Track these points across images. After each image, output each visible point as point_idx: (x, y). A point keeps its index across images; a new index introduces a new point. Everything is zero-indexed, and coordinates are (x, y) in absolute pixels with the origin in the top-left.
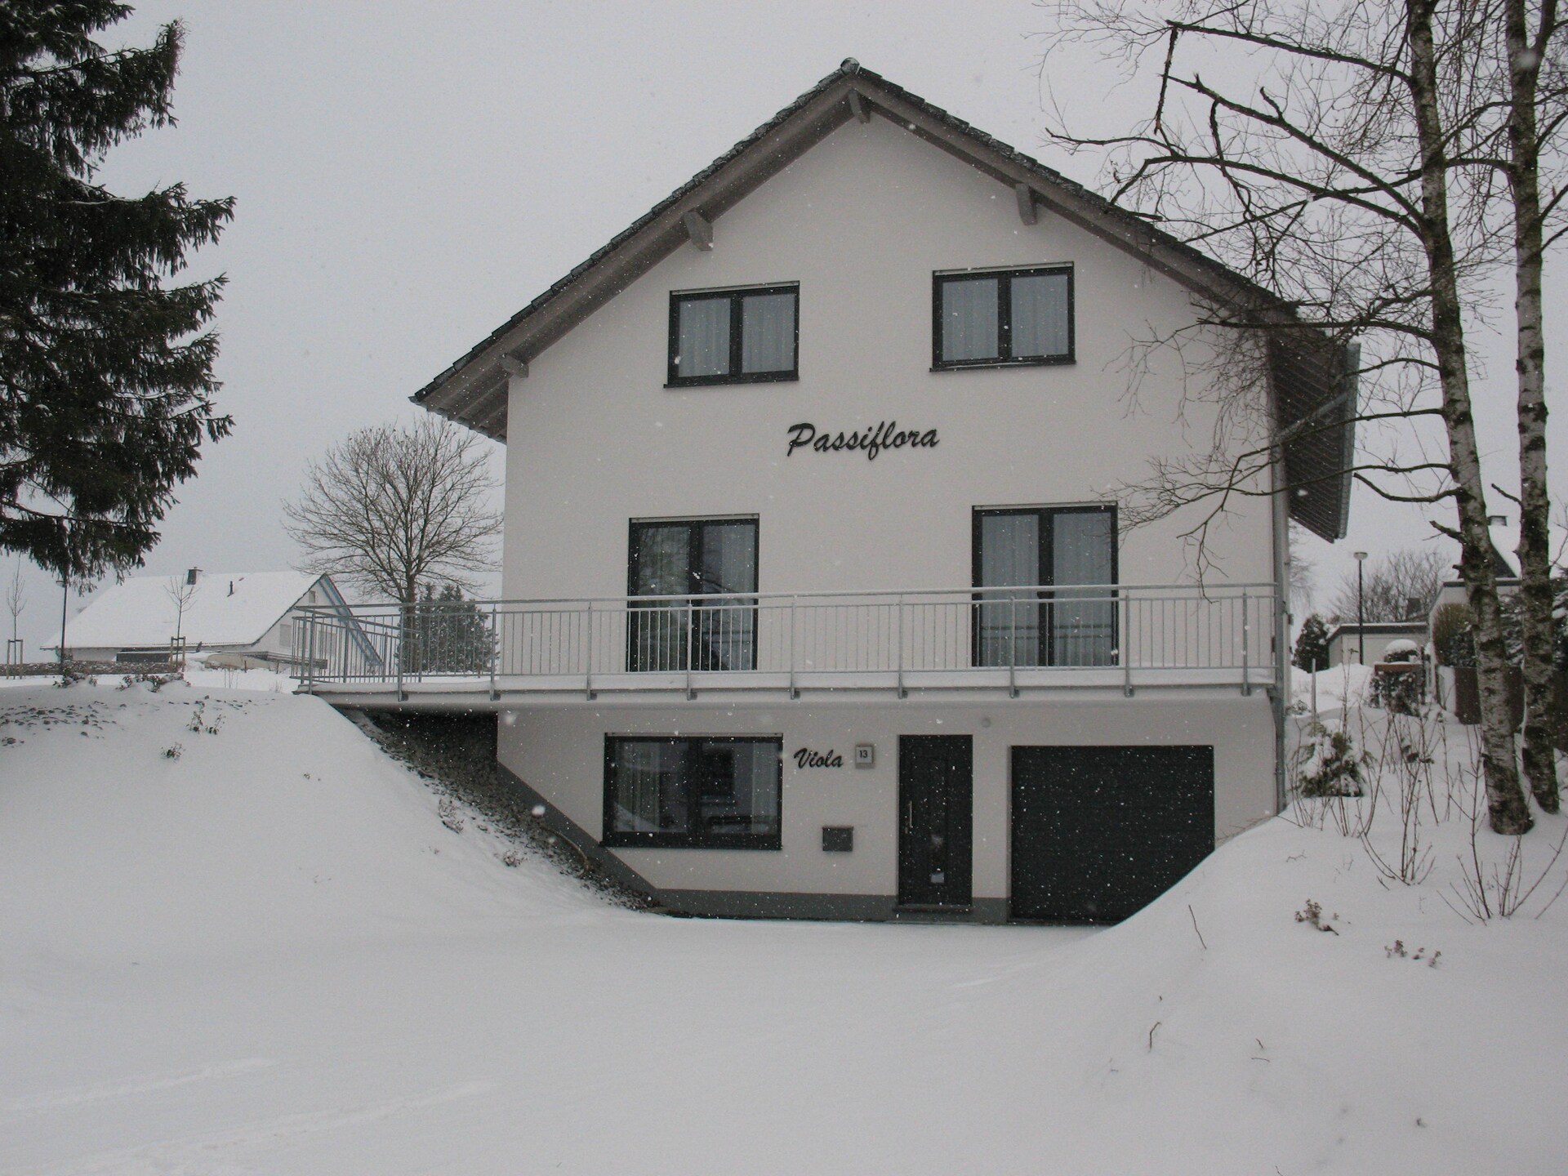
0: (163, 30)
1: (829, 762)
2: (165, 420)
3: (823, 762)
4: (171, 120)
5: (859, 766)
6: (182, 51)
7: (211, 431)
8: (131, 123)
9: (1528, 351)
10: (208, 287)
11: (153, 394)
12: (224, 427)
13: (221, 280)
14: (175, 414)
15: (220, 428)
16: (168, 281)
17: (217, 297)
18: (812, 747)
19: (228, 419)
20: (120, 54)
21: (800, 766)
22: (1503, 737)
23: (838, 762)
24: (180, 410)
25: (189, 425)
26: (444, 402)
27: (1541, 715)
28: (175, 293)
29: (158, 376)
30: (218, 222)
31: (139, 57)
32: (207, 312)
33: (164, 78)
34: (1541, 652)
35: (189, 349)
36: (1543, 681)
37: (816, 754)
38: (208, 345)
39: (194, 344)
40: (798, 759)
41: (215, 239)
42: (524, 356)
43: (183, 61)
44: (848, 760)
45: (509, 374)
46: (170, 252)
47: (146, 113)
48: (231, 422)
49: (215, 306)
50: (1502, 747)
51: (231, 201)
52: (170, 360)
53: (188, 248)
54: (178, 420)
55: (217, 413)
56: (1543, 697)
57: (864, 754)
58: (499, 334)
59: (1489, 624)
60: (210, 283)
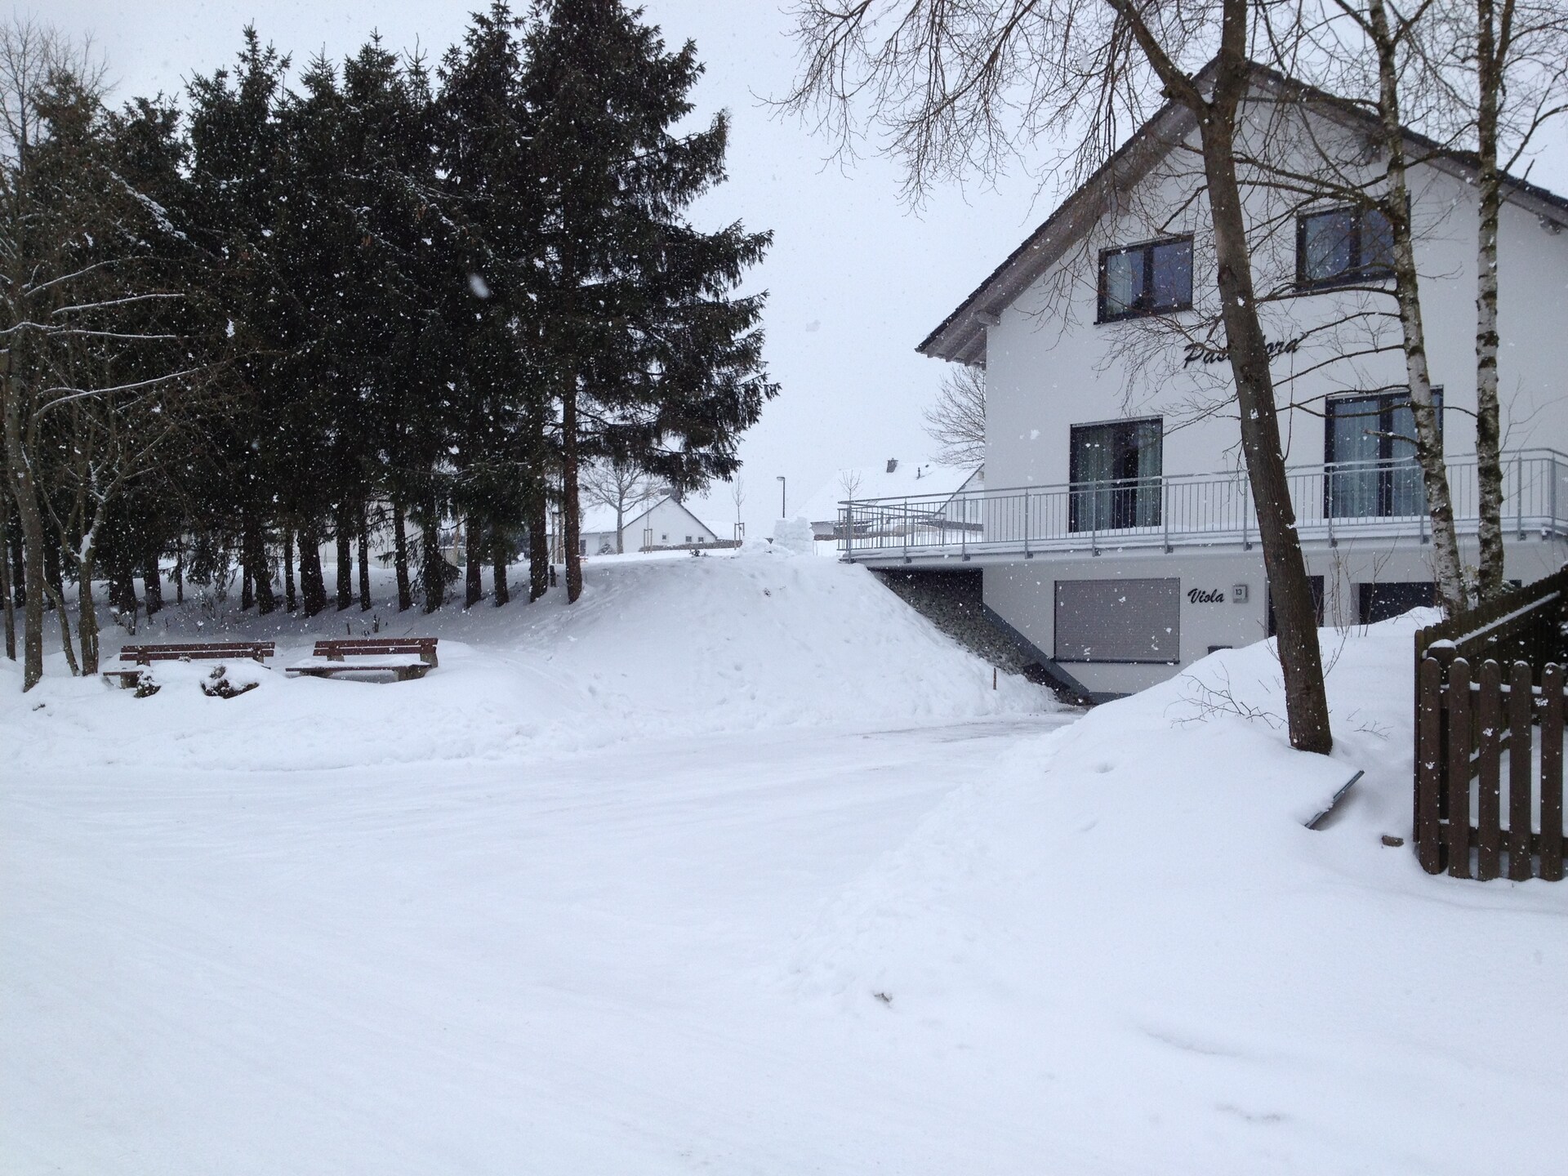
0: (715, 117)
1: (1214, 599)
2: (736, 387)
3: (1210, 598)
4: (725, 177)
5: (1236, 601)
6: (729, 129)
7: (767, 394)
8: (700, 187)
9: (1482, 294)
10: (756, 298)
11: (724, 370)
12: (775, 390)
13: (765, 294)
14: (742, 382)
15: (773, 391)
16: (733, 294)
17: (762, 306)
18: (1201, 588)
19: (777, 386)
20: (688, 138)
21: (1192, 602)
22: (1448, 578)
23: (1220, 598)
24: (743, 380)
25: (752, 390)
26: (940, 350)
27: (1487, 561)
28: (735, 302)
29: (729, 359)
30: (763, 250)
31: (701, 138)
32: (756, 316)
33: (719, 150)
34: (1488, 516)
35: (745, 340)
36: (1489, 537)
37: (1204, 593)
38: (758, 337)
39: (749, 336)
40: (1190, 597)
41: (761, 260)
42: (995, 312)
43: (731, 136)
44: (1228, 598)
45: (984, 326)
46: (733, 274)
47: (709, 178)
48: (779, 387)
49: (761, 312)
50: (1448, 585)
51: (771, 233)
52: (734, 349)
53: (744, 268)
54: (746, 386)
55: (770, 381)
56: (1489, 548)
57: (1238, 592)
58: (973, 297)
59: (1436, 497)
60: (758, 296)
